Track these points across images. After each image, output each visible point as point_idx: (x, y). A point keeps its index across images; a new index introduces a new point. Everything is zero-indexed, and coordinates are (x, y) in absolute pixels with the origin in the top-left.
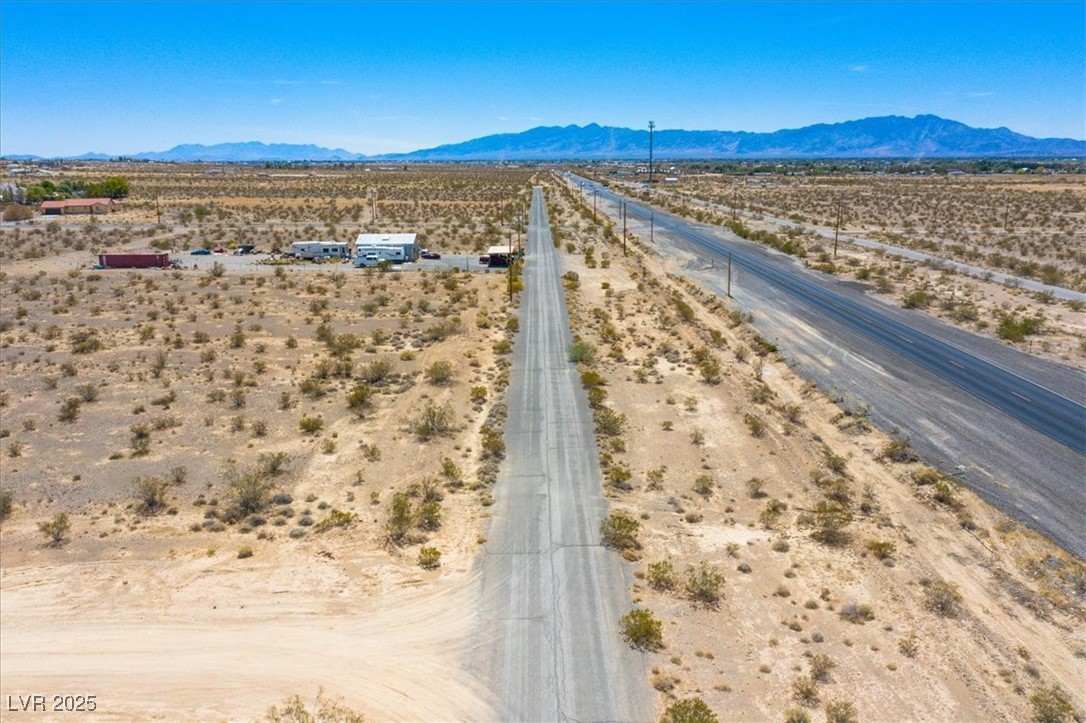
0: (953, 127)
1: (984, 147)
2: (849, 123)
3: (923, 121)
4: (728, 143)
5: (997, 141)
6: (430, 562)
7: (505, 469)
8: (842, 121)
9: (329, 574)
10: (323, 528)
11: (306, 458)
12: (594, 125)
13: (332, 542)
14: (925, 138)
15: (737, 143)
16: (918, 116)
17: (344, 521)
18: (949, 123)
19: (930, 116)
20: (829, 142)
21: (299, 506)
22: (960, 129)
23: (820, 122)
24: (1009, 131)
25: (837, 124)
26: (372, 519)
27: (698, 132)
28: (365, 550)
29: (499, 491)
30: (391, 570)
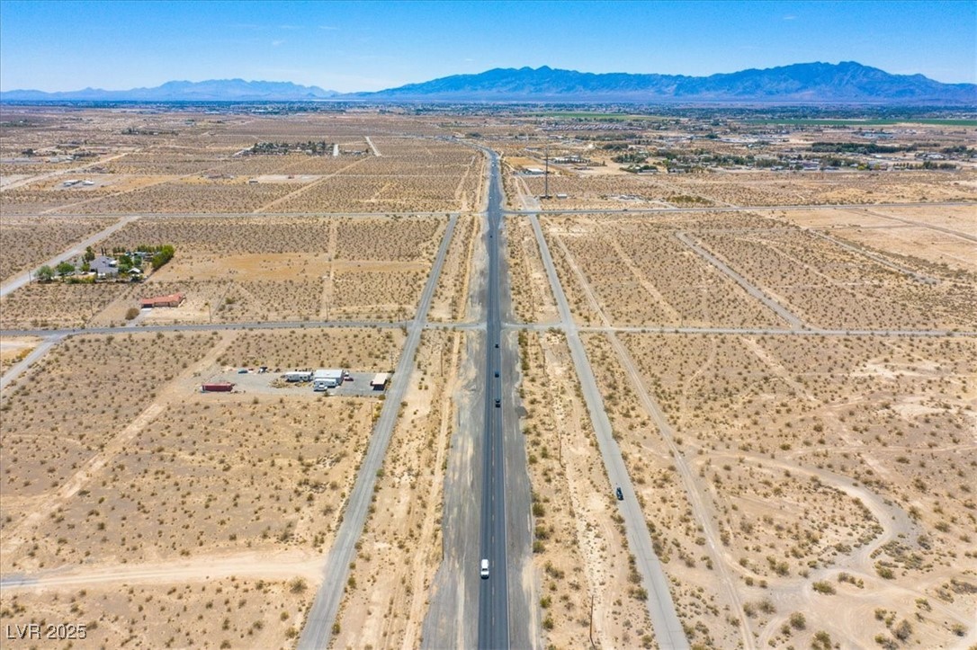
0: (872, 73)
1: (901, 93)
2: (778, 69)
3: (844, 67)
4: (667, 87)
5: (912, 88)
6: (321, 551)
7: (342, 525)
8: (772, 67)
9: (302, 554)
10: (301, 543)
11: (297, 521)
12: (545, 67)
13: (302, 546)
14: (847, 83)
15: (675, 86)
16: (841, 63)
17: (305, 541)
18: (869, 69)
19: (852, 63)
20: (758, 86)
21: (295, 536)
22: (879, 74)
23: (751, 67)
24: (924, 78)
25: (767, 69)
26: (310, 540)
27: (640, 75)
28: (309, 548)
29: (339, 532)
30: (313, 552)
